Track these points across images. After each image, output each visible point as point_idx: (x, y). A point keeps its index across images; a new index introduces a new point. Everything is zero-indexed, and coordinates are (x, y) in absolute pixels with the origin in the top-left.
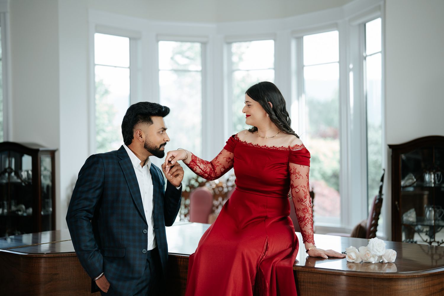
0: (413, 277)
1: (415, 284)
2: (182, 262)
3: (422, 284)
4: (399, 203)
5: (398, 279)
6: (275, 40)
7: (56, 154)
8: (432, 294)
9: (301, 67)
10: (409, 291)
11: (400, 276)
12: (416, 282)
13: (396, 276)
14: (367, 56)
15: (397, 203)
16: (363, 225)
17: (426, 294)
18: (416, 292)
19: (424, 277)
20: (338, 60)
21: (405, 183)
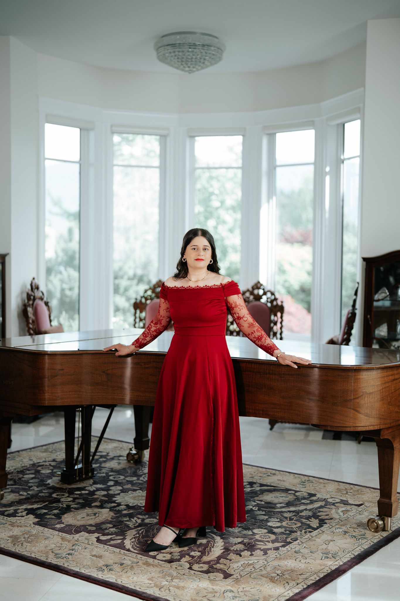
1: (373, 375)
4: (371, 317)
5: (360, 370)
6: (243, 136)
7: (7, 258)
8: (386, 383)
9: (273, 167)
11: (362, 368)
12: (374, 372)
13: (359, 368)
14: (344, 159)
15: (369, 316)
16: (335, 339)
17: (382, 382)
18: (374, 381)
19: (381, 368)
21: (378, 297)
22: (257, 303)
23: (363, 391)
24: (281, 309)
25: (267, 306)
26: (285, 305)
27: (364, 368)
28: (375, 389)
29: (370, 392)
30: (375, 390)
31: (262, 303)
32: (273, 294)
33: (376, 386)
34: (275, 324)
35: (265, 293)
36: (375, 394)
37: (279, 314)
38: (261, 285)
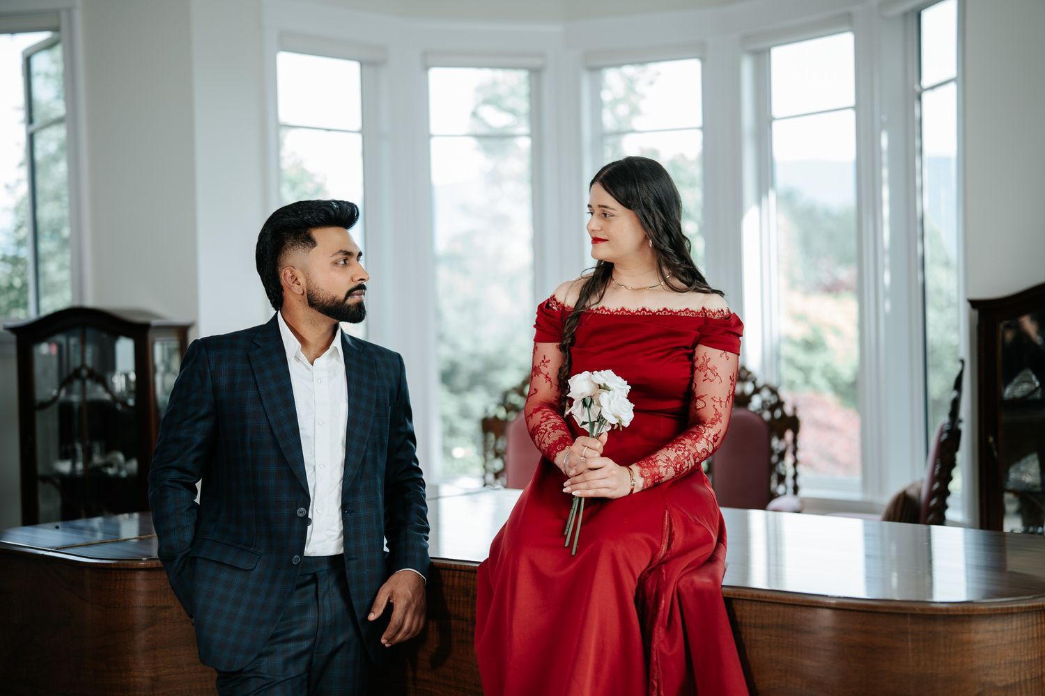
0: (1006, 612)
1: (1012, 630)
2: (456, 580)
3: (1030, 629)
4: (996, 440)
5: (970, 616)
6: (702, 59)
7: (191, 334)
9: (765, 122)
10: (996, 645)
11: (974, 610)
12: (1014, 623)
13: (963, 610)
14: (922, 90)
15: (991, 439)
16: (912, 492)
18: (1016, 649)
19: (1037, 611)
20: (851, 101)
21: (1013, 391)
22: (740, 412)
23: (984, 679)
24: (792, 423)
25: (762, 419)
26: (801, 415)
27: (981, 610)
28: (1022, 673)
29: (1004, 683)
30: (1022, 678)
31: (751, 412)
32: (774, 391)
33: (1023, 665)
34: (782, 456)
35: (757, 391)
36: (1024, 690)
37: (789, 435)
38: (749, 373)
